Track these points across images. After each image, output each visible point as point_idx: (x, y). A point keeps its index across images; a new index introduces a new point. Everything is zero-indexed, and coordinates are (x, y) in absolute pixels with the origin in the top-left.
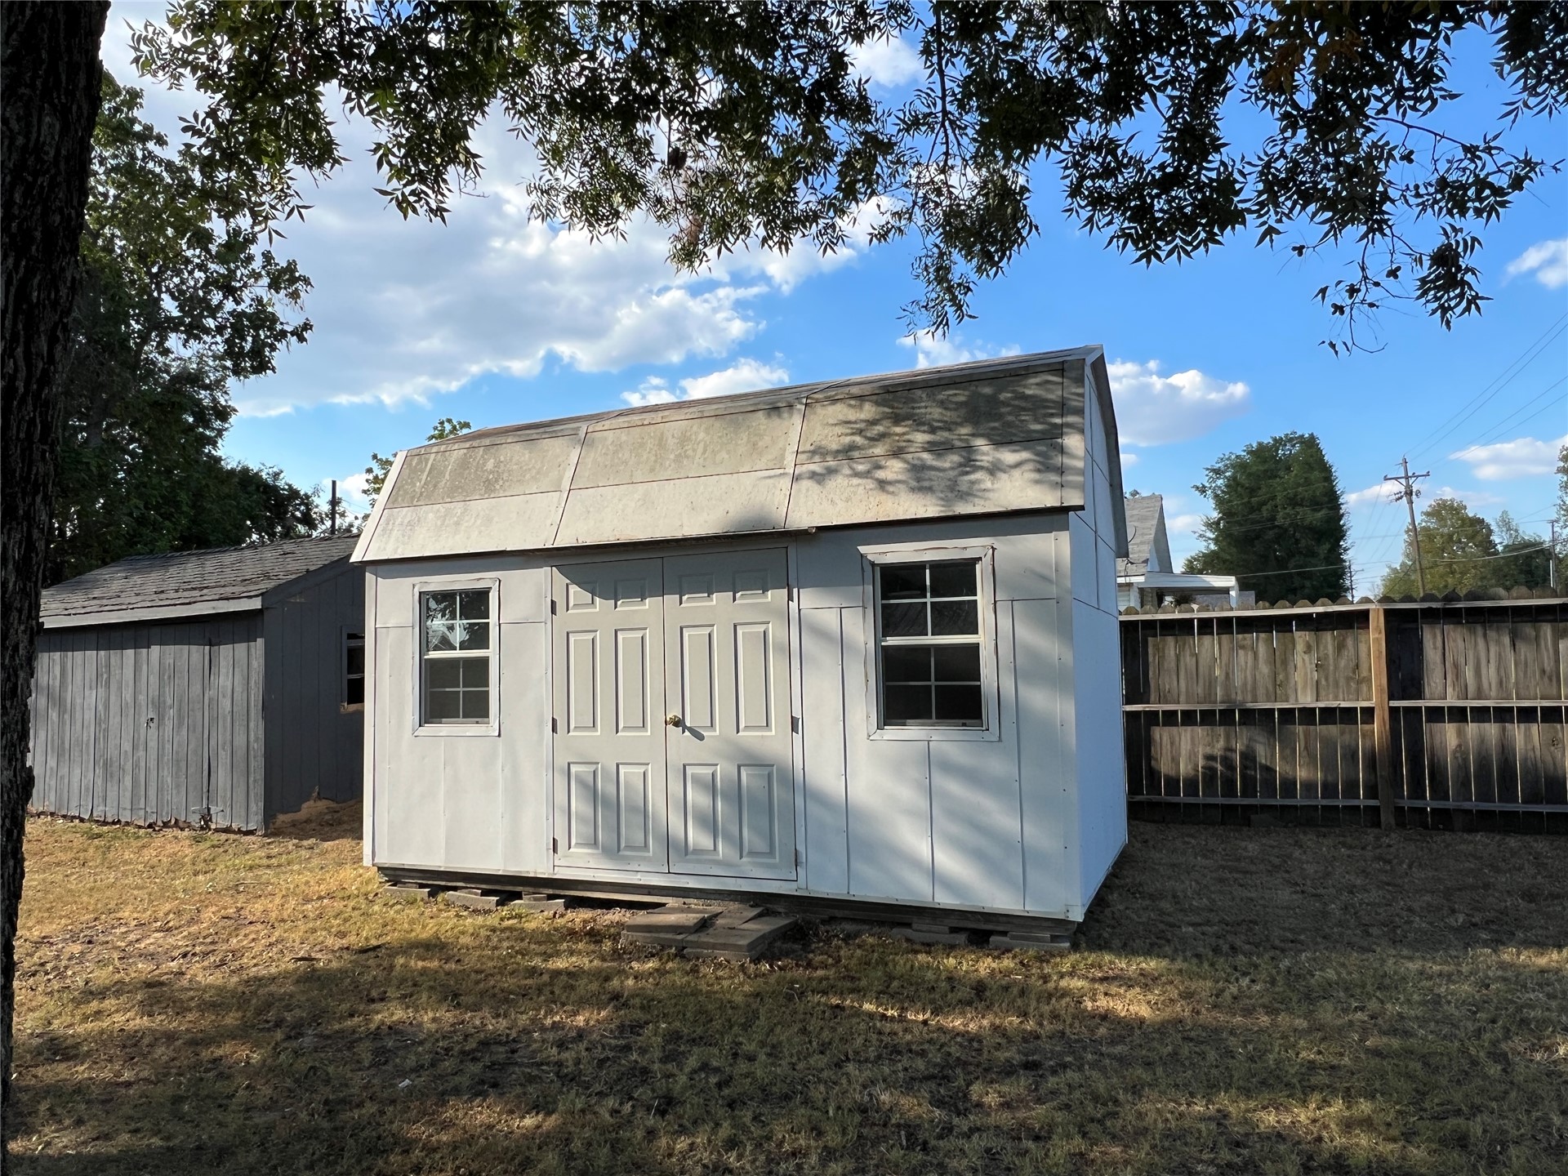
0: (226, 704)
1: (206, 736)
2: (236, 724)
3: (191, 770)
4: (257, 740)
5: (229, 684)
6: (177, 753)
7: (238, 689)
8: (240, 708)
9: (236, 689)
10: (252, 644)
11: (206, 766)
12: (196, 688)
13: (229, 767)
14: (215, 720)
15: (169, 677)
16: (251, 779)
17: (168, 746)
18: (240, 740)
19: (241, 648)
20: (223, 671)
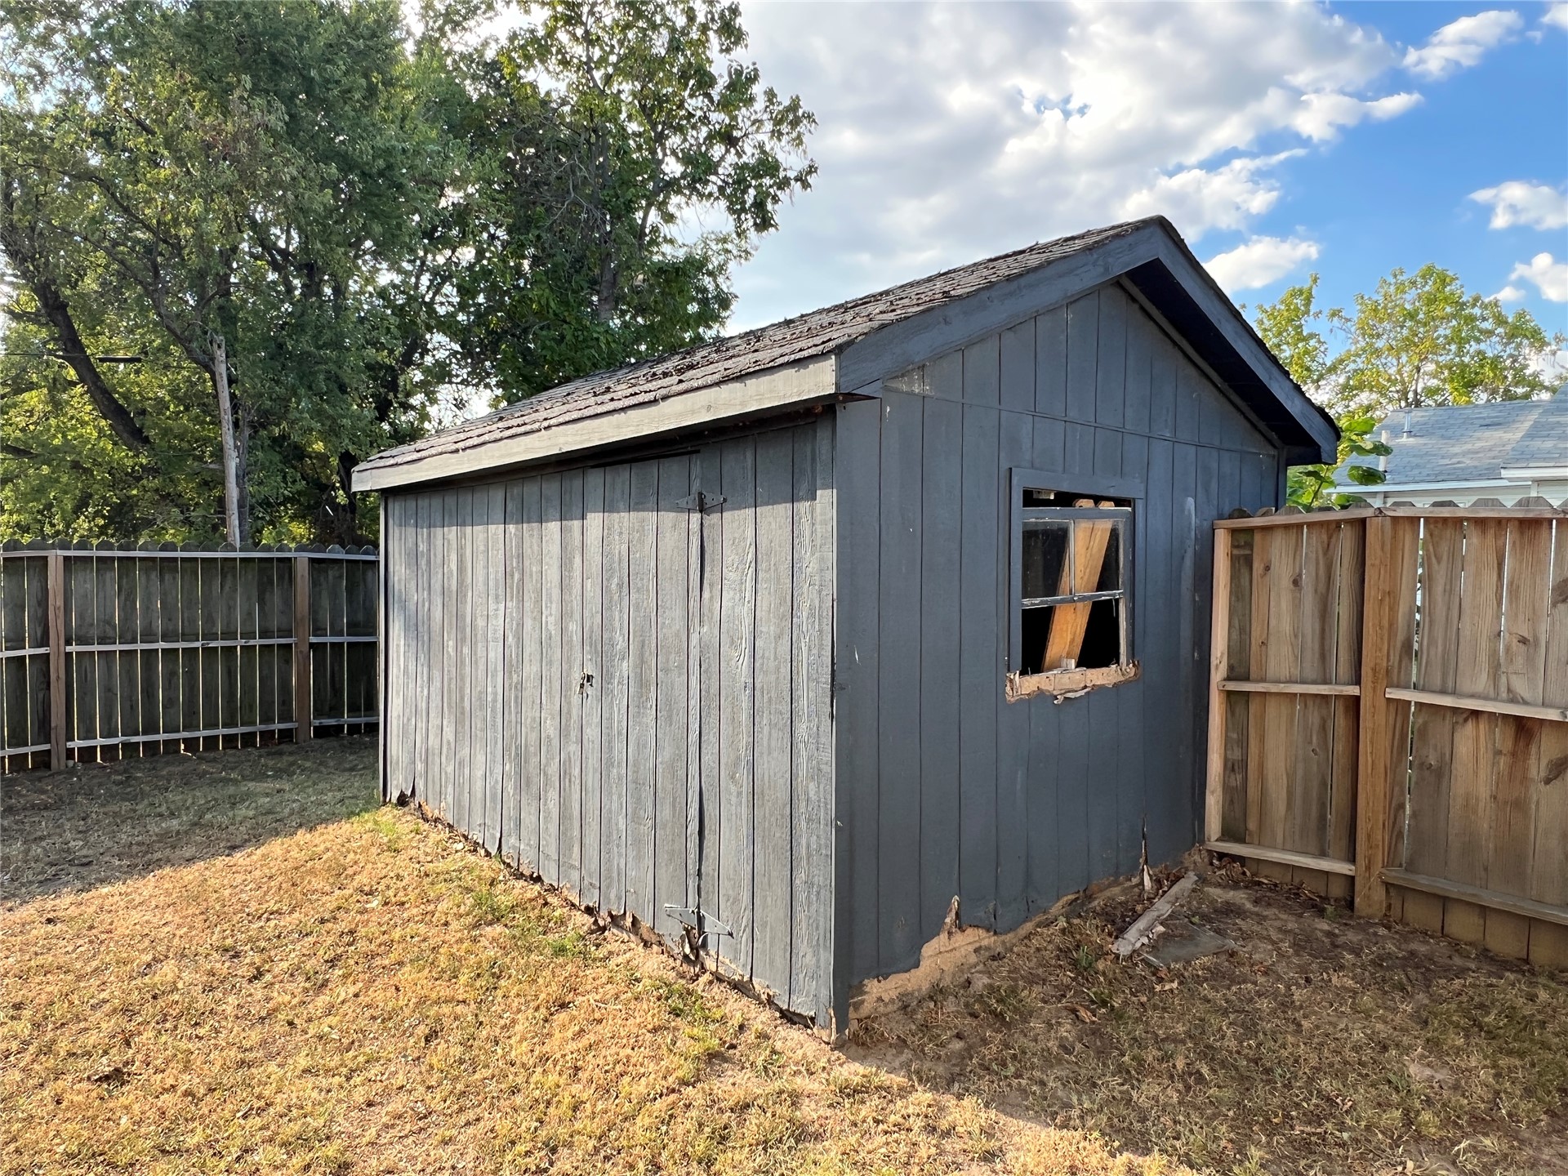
0: (738, 665)
1: (694, 737)
2: (764, 721)
3: (665, 813)
4: (816, 774)
5: (745, 611)
6: (636, 764)
7: (767, 629)
8: (773, 679)
9: (762, 628)
10: (803, 506)
11: (694, 811)
12: (673, 618)
13: (745, 830)
14: (710, 701)
15: (620, 586)
16: (800, 878)
17: (619, 746)
18: (772, 766)
19: (775, 516)
20: (731, 576)
